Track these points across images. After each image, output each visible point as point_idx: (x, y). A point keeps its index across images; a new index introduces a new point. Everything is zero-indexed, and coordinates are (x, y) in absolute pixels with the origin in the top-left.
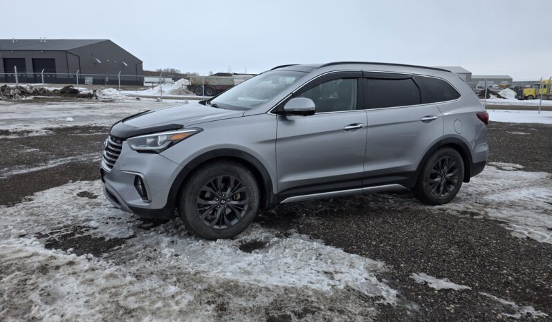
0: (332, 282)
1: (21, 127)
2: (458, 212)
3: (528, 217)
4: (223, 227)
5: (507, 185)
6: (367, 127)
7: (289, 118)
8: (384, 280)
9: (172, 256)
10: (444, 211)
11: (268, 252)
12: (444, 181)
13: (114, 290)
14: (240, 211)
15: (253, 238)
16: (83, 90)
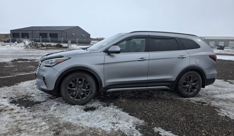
0: (113, 127)
1: (33, 58)
2: (196, 101)
3: (231, 106)
4: (79, 100)
5: (230, 90)
6: (149, 60)
7: (112, 54)
8: (139, 129)
9: (54, 110)
10: (190, 100)
11: (94, 112)
12: (191, 86)
13: (20, 121)
14: (87, 94)
15: (93, 106)
16: (65, 45)
